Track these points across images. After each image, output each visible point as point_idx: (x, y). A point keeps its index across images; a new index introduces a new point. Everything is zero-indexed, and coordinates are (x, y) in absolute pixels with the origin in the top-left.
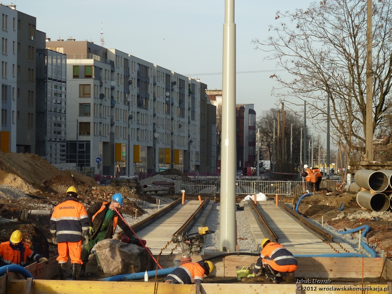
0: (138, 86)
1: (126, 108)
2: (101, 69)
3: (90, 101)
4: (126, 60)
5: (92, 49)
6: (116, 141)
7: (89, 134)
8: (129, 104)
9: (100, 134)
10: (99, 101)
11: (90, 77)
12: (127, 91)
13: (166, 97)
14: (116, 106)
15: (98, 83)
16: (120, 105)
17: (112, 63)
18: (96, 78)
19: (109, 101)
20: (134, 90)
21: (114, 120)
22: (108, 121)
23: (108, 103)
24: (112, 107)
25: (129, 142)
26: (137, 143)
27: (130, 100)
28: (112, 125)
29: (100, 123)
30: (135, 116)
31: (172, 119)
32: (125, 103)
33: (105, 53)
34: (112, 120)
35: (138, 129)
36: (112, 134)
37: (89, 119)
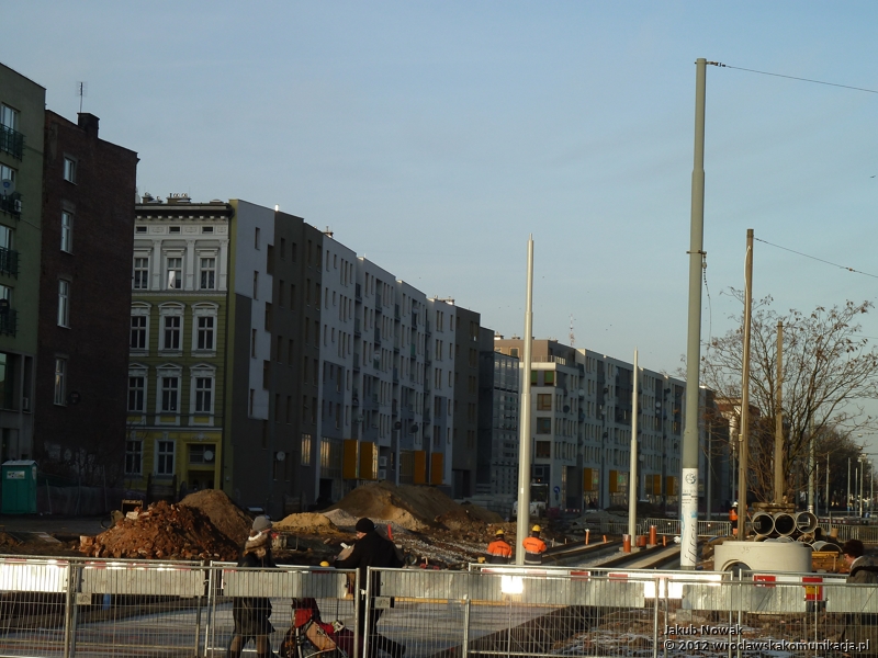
0: (616, 395)
1: (600, 423)
2: (565, 374)
3: (551, 414)
4: (599, 363)
5: (554, 349)
6: (585, 465)
7: (548, 456)
8: (603, 417)
9: (564, 457)
10: (562, 415)
11: (551, 384)
12: (601, 402)
13: (657, 408)
14: (586, 420)
15: (561, 392)
16: (592, 419)
17: (581, 367)
18: (559, 386)
19: (576, 415)
20: (611, 401)
21: (583, 439)
22: (574, 440)
23: (575, 418)
24: (580, 422)
25: (603, 466)
26: (614, 468)
27: (604, 413)
28: (580, 444)
29: (564, 442)
30: (612, 435)
31: (665, 437)
32: (597, 418)
33: (571, 354)
34: (580, 438)
35: (616, 450)
36: (579, 457)
37: (550, 438)
